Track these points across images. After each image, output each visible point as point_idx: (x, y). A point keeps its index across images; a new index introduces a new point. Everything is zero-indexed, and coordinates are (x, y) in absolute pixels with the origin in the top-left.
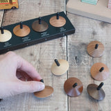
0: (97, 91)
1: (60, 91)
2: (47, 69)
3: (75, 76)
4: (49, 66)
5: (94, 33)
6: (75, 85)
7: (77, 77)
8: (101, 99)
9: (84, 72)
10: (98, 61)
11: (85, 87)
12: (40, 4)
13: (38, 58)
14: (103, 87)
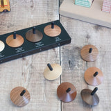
0: (91, 96)
1: (53, 96)
2: (40, 73)
3: (68, 81)
4: (41, 70)
5: (88, 37)
6: (68, 90)
7: (70, 82)
8: (95, 104)
9: (78, 77)
10: (92, 66)
11: (79, 93)
12: (32, 7)
13: (30, 63)
14: (97, 92)
